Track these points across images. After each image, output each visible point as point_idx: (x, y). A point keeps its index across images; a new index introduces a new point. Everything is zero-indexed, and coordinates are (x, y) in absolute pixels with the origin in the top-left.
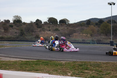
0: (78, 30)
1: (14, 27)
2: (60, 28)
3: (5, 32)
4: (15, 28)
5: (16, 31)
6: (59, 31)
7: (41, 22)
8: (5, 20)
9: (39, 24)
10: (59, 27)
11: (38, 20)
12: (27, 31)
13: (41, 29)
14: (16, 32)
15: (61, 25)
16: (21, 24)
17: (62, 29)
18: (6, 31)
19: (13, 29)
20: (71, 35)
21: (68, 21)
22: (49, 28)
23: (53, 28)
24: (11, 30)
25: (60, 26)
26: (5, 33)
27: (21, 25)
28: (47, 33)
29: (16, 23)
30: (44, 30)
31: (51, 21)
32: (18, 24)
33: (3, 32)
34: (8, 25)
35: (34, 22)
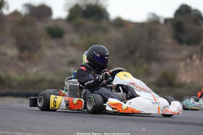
1: (70, 37)
3: (21, 59)
4: (72, 44)
5: (72, 53)
8: (29, 6)
9: (189, 26)
11: (184, 10)
12: (125, 57)
13: (197, 48)
14: (71, 59)
16: (104, 24)
18: (26, 54)
19: (64, 45)
24: (51, 51)
26: (21, 64)
27: (104, 30)
29: (81, 20)
32: (90, 23)
33: (12, 58)
34: (41, 26)
35: (166, 20)
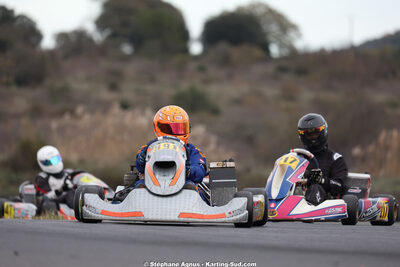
0: (393, 105)
2: (221, 91)
6: (215, 111)
7: (29, 31)
10: (208, 82)
15: (226, 62)
17: (238, 102)
20: (357, 151)
21: (285, 25)
22: (113, 87)
23: (150, 88)
25: (212, 71)
28: (121, 129)
30: (65, 103)
31: (125, 24)
